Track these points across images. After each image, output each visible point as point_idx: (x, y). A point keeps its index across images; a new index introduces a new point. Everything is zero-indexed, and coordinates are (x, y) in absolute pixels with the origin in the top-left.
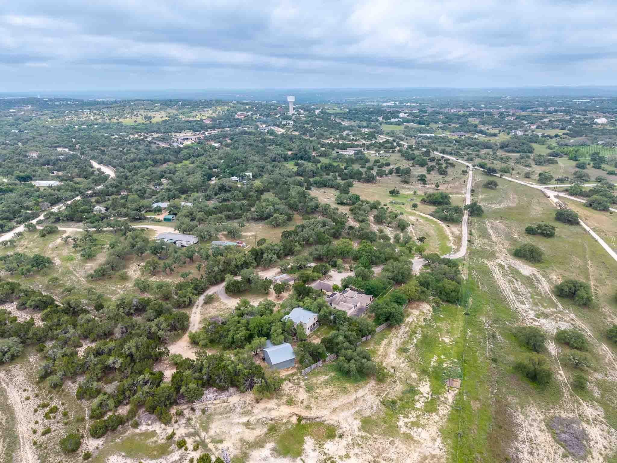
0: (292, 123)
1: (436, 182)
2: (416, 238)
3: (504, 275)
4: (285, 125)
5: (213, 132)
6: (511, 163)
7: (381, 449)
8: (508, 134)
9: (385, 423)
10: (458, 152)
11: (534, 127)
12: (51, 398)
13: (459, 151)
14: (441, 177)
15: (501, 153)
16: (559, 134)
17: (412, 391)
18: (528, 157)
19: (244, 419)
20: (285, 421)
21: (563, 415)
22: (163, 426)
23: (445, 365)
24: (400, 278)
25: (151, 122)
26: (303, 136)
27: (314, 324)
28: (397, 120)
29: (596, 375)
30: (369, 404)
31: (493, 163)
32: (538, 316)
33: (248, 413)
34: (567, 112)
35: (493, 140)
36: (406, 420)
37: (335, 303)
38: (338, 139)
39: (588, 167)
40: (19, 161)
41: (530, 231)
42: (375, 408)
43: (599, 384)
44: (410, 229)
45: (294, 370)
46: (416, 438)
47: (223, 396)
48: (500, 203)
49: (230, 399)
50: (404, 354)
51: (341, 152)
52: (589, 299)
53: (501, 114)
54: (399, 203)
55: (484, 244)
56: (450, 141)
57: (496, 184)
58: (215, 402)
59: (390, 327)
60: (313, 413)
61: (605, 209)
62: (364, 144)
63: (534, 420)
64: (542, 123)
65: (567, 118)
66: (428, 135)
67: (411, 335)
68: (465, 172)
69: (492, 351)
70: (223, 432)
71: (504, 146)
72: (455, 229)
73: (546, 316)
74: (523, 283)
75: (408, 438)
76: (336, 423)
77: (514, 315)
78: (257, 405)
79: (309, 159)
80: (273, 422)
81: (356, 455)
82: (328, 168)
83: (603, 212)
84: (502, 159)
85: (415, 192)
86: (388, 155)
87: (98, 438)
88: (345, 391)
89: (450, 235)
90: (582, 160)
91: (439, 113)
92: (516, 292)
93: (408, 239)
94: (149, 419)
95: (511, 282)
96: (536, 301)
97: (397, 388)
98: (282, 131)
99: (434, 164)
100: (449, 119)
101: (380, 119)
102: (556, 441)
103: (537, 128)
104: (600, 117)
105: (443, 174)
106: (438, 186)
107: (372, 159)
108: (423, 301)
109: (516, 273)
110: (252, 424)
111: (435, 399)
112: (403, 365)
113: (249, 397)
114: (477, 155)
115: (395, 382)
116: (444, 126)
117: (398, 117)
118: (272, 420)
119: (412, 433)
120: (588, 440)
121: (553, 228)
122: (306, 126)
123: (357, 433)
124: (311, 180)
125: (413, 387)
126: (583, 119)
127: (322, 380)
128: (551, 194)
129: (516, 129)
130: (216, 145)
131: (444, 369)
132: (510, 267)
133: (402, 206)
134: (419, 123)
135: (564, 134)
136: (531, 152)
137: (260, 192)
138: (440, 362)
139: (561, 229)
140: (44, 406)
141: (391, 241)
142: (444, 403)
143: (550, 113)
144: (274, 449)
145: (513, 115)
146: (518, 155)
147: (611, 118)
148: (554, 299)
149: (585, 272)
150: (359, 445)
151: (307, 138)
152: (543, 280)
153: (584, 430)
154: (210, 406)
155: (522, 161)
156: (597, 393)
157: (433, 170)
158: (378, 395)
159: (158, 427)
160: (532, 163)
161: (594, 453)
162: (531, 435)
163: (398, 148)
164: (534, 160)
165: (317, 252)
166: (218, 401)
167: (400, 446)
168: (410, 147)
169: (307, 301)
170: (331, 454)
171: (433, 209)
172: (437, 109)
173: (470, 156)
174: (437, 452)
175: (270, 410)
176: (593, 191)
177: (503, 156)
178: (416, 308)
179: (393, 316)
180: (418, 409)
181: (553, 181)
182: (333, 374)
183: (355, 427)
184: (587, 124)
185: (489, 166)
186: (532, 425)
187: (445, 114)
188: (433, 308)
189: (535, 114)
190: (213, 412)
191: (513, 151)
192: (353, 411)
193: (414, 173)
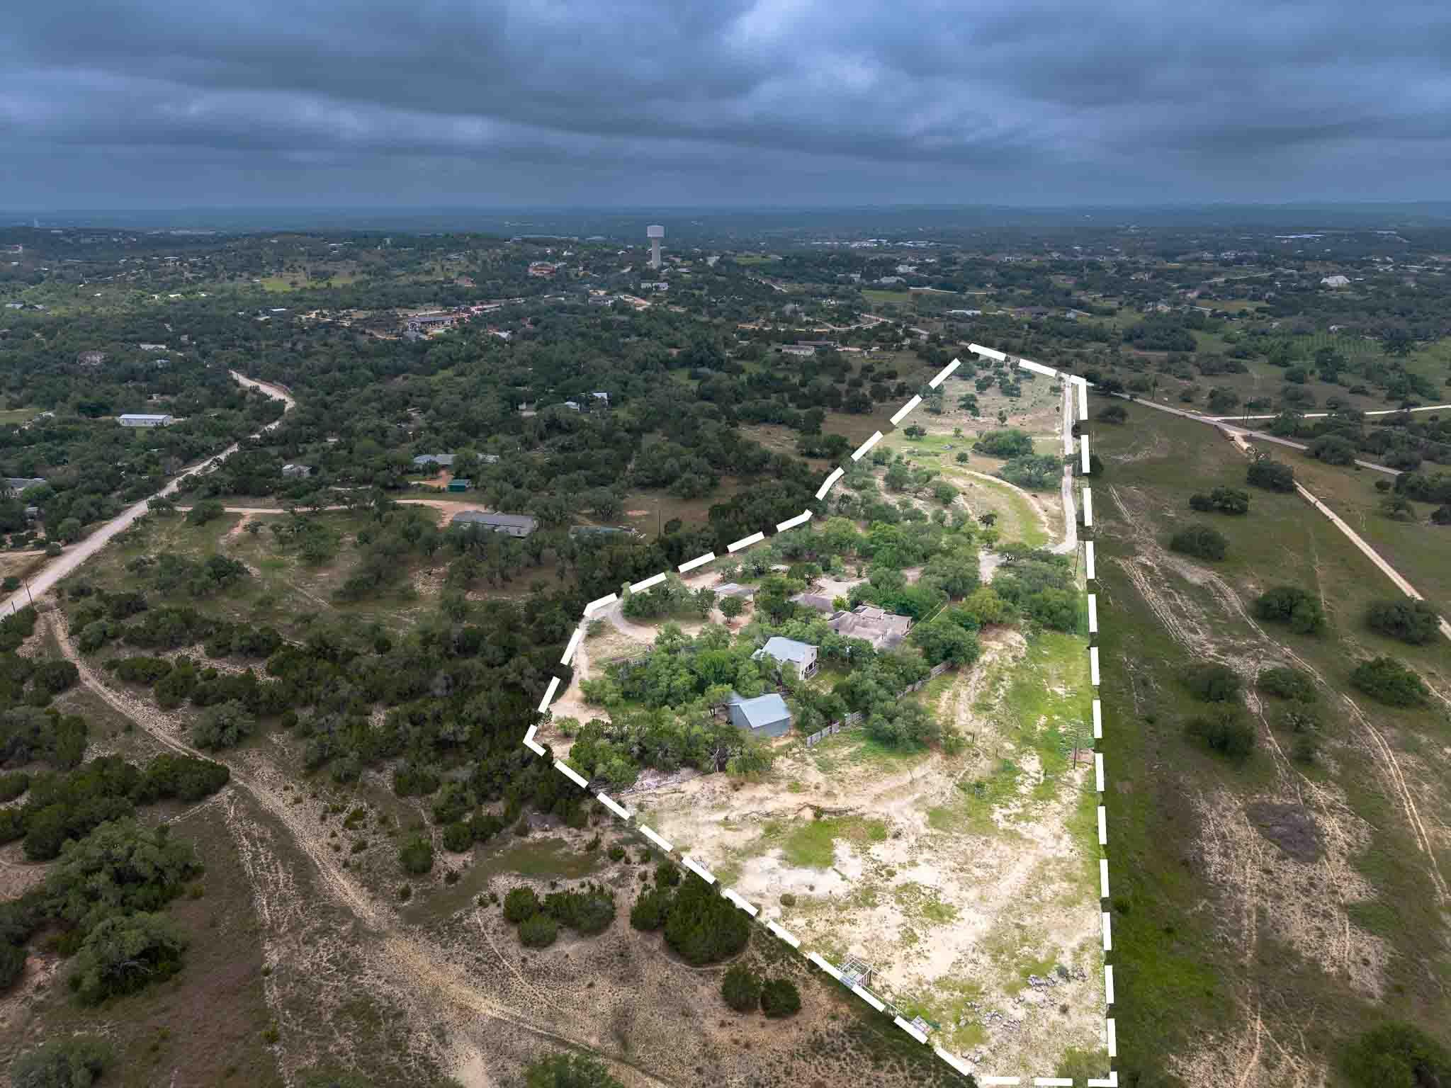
0: (665, 286)
1: (998, 411)
2: (975, 518)
3: (1155, 584)
4: (648, 291)
5: (490, 307)
6: (1152, 373)
7: (969, 852)
8: (1140, 310)
9: (969, 815)
10: (1037, 349)
11: (1193, 295)
12: (344, 798)
13: (1040, 346)
14: (1007, 400)
15: (1127, 351)
16: (1249, 309)
17: (1008, 769)
18: (1185, 359)
19: (720, 816)
20: (791, 817)
21: (1276, 801)
22: (575, 831)
23: (1062, 730)
24: (959, 586)
25: (329, 285)
26: (695, 316)
27: (811, 666)
28: (893, 280)
29: (1333, 742)
30: (937, 788)
31: (1113, 371)
32: (1223, 652)
33: (722, 807)
34: (1262, 263)
35: (1108, 322)
36: (1005, 811)
37: (845, 629)
38: (774, 321)
39: (1310, 378)
40: (64, 371)
41: (1199, 504)
42: (948, 794)
43: (1339, 756)
44: (959, 500)
45: (790, 740)
46: (1028, 836)
47: (672, 781)
48: (1135, 451)
49: (684, 787)
50: (985, 713)
51: (786, 349)
52: (1317, 621)
53: (1120, 266)
54: (928, 454)
55: (1110, 529)
56: (1017, 325)
57: (1123, 415)
58: (658, 792)
59: (953, 669)
60: (841, 803)
61: (1346, 462)
62: (833, 331)
63: (1225, 809)
64: (1210, 286)
65: (1266, 275)
66: (969, 313)
67: (993, 684)
68: (1057, 390)
69: (1144, 706)
70: (685, 837)
71: (1132, 337)
72: (1050, 502)
73: (1239, 652)
74: (1192, 598)
75: (1012, 836)
76: (883, 818)
77: (1180, 650)
78: (736, 794)
79: (719, 365)
80: (771, 819)
81: (928, 861)
82: (763, 384)
83: (1341, 468)
84: (1131, 362)
85: (958, 431)
86: (889, 355)
87: (462, 851)
88: (889, 769)
89: (1042, 513)
90: (1297, 364)
91: (984, 264)
92: (1177, 611)
93: (962, 519)
94: (544, 821)
95: (1167, 596)
96: (1219, 627)
97: (982, 765)
98: (643, 304)
99: (989, 373)
100: (1008, 278)
101: (856, 277)
102: (1265, 837)
103: (1199, 297)
104: (1333, 274)
105: (1013, 395)
106: (1003, 419)
107: (857, 365)
108: (1008, 626)
109: (1177, 582)
110: (734, 823)
111: (1051, 780)
112: (985, 730)
113: (720, 782)
114: (1077, 355)
115: (977, 755)
116: (1000, 294)
117: (895, 274)
118: (768, 815)
119: (1019, 830)
120: (1321, 835)
121: (1245, 498)
122: (697, 292)
123: (923, 830)
124: (735, 408)
125: (1010, 763)
126: (1297, 277)
127: (846, 753)
128: (1237, 434)
129: (1156, 300)
130: (504, 335)
131: (1061, 735)
132: (1164, 569)
133: (936, 459)
134: (943, 286)
135: (1258, 310)
136: (1191, 349)
137: (636, 432)
138: (1053, 726)
139: (1259, 500)
140: (336, 811)
141: (930, 521)
142: (1068, 785)
143: (1226, 263)
144: (781, 858)
145: (1147, 270)
146: (1165, 354)
147: (1356, 275)
148: (1252, 623)
149: (1310, 574)
150: (930, 848)
151: (705, 319)
152: (1229, 590)
153: (1313, 822)
154: (650, 798)
155: (1173, 367)
156: (1334, 769)
157: (989, 386)
158: (951, 775)
159: (563, 834)
160: (1195, 371)
161: (1330, 854)
162: (1224, 829)
163: (907, 341)
164: (1197, 365)
165: (790, 543)
166: (664, 790)
167: (1001, 847)
168: (934, 338)
169: (794, 625)
170: (885, 861)
171: (999, 464)
172: (979, 256)
173: (1065, 357)
174: (1066, 853)
175: (762, 800)
176: (1322, 427)
177: (1134, 357)
178: (997, 638)
179: (959, 649)
180: (1023, 796)
181: (1238, 408)
182: (863, 745)
183: (919, 823)
184: (1305, 289)
185: (1106, 377)
186: (1225, 817)
187: (999, 267)
188: (1028, 638)
189: (1195, 267)
190: (658, 808)
191: (1153, 348)
192: (910, 799)
193: (951, 393)
